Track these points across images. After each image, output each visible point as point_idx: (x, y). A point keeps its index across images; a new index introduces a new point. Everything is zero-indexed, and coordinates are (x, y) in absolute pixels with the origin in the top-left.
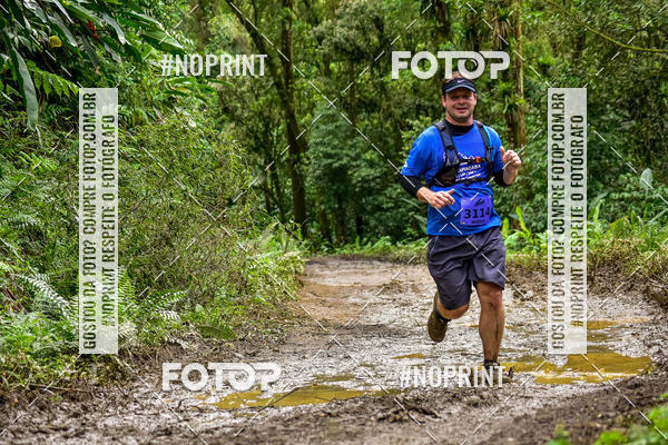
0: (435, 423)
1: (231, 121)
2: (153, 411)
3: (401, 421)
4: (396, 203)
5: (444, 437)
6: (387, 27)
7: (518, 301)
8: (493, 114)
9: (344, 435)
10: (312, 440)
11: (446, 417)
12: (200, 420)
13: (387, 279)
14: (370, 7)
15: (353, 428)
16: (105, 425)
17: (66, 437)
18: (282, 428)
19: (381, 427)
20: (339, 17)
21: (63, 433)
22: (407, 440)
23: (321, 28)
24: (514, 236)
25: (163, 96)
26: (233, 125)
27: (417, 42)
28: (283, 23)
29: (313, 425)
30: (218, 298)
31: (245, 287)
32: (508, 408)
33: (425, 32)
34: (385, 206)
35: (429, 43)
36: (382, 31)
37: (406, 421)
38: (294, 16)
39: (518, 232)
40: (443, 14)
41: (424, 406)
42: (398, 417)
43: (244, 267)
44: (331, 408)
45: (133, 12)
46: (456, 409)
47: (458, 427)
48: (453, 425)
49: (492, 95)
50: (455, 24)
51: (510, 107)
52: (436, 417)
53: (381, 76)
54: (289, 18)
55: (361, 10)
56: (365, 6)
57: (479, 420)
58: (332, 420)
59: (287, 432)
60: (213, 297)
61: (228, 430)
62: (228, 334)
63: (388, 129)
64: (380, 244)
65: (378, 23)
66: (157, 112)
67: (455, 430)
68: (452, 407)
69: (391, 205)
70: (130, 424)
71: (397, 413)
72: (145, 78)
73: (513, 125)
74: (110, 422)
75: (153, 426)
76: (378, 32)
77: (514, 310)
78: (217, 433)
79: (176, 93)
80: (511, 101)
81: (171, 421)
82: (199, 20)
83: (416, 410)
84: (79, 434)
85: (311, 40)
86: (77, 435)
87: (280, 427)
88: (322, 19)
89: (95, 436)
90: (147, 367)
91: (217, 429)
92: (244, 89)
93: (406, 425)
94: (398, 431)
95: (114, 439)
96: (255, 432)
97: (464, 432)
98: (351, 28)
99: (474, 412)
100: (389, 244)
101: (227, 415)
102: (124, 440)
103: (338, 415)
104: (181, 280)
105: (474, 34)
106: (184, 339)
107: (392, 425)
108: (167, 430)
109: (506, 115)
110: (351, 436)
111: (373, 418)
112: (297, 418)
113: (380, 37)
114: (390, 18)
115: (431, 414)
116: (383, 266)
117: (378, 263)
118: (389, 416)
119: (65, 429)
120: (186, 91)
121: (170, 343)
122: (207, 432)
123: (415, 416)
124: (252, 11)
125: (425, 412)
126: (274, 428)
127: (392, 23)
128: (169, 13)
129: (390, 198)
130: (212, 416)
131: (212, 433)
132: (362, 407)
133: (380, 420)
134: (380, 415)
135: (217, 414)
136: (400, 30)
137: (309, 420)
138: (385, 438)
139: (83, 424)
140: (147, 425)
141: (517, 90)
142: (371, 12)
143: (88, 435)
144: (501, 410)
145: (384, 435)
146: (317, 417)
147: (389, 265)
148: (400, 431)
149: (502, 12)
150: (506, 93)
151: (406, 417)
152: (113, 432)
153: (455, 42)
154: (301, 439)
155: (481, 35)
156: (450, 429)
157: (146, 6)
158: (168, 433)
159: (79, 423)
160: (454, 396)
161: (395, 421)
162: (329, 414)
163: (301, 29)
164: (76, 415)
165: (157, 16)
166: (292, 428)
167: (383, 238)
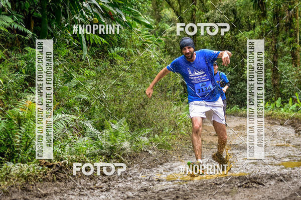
0: (264, 189)
1: (168, 55)
2: (138, 181)
3: (248, 187)
4: (241, 90)
5: (268, 195)
6: (238, 13)
7: (297, 134)
8: (285, 52)
9: (224, 193)
10: (209, 195)
11: (269, 186)
12: (159, 185)
13: (238, 124)
14: (231, 5)
15: (227, 190)
16: (118, 187)
17: (102, 191)
18: (196, 189)
19: (240, 190)
20: (216, 9)
21: (101, 189)
22: (252, 196)
23: (208, 14)
24: (295, 106)
25: (141, 44)
26: (169, 56)
27: (251, 20)
28: (192, 12)
29: (209, 188)
30: (165, 132)
31: (176, 127)
32: (296, 182)
33: (255, 15)
34: (236, 92)
35: (257, 20)
36: (236, 15)
37: (251, 187)
38: (197, 9)
39: (296, 104)
40: (263, 8)
41: (259, 181)
42: (247, 185)
43: (176, 118)
44: (216, 181)
45: (129, 8)
46: (273, 182)
47: (274, 191)
48: (272, 190)
49: (285, 43)
50: (268, 12)
51: (293, 48)
52: (264, 186)
53: (235, 35)
54: (195, 10)
55: (226, 6)
56: (229, 4)
57: (284, 187)
58: (218, 186)
59: (199, 191)
60: (162, 131)
61: (172, 190)
62: (169, 148)
63: (238, 58)
64: (234, 109)
65: (234, 11)
66: (138, 51)
67: (273, 192)
68: (271, 182)
69: (239, 91)
70: (129, 186)
71: (246, 184)
72: (133, 36)
73: (294, 56)
74: (120, 185)
75: (139, 187)
76: (234, 16)
77: (296, 139)
78: (167, 191)
79: (146, 42)
80: (293, 46)
81: (147, 185)
82: (155, 10)
83: (255, 183)
84: (107, 190)
85: (205, 19)
86: (106, 191)
87: (195, 189)
88: (209, 10)
89: (114, 191)
90: (135, 162)
91: (167, 189)
92: (175, 40)
93: (251, 189)
94: (247, 192)
95: (123, 193)
96: (184, 191)
97: (277, 193)
98: (222, 14)
99: (281, 184)
100: (238, 109)
101: (171, 183)
102: (127, 193)
103: (220, 184)
104: (149, 124)
105: (277, 16)
106: (150, 150)
107: (245, 189)
108: (145, 189)
109: (291, 52)
110: (227, 194)
111: (236, 186)
112: (202, 185)
113: (235, 18)
114: (239, 10)
115: (262, 184)
116: (236, 118)
117: (234, 117)
118: (243, 185)
119: (101, 188)
120: (150, 41)
121: (145, 151)
122: (163, 190)
123: (255, 185)
124: (178, 6)
125: (259, 184)
126: (192, 190)
127: (240, 12)
128: (144, 8)
129: (239, 88)
130: (164, 183)
131: (165, 191)
132: (230, 181)
133: (239, 186)
134: (239, 184)
135: (166, 183)
136: (244, 15)
137: (207, 186)
138: (242, 195)
139: (109, 186)
140: (136, 187)
141: (296, 41)
142: (231, 7)
143: (111, 191)
144: (293, 183)
145: (241, 193)
146: (211, 185)
147: (238, 118)
148: (248, 192)
149: (290, 7)
150: (291, 42)
151: (251, 186)
152: (122, 189)
153: (268, 20)
154: (205, 195)
155: (280, 17)
156: (271, 191)
157: (134, 5)
158: (145, 190)
159: (107, 186)
160: (272, 177)
161: (246, 187)
162: (216, 184)
163: (200, 14)
164: (106, 182)
165: (139, 9)
166: (200, 189)
167: (235, 106)
